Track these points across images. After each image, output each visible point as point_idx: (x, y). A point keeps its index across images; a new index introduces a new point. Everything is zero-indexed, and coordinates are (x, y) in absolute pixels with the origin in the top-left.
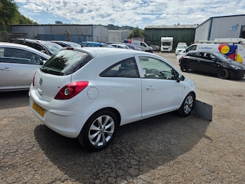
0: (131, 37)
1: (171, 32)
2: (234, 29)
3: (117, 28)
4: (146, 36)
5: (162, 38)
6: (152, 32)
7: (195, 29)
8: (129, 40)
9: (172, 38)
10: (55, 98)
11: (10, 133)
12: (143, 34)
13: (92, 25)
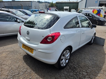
0: (50, 7)
1: (68, 4)
2: (96, 2)
3: (42, 2)
4: (56, 6)
5: (64, 7)
6: (59, 4)
7: (78, 3)
8: (49, 8)
9: (69, 7)
10: (41, 43)
11: (10, 62)
12: (55, 5)
13: (31, 1)
